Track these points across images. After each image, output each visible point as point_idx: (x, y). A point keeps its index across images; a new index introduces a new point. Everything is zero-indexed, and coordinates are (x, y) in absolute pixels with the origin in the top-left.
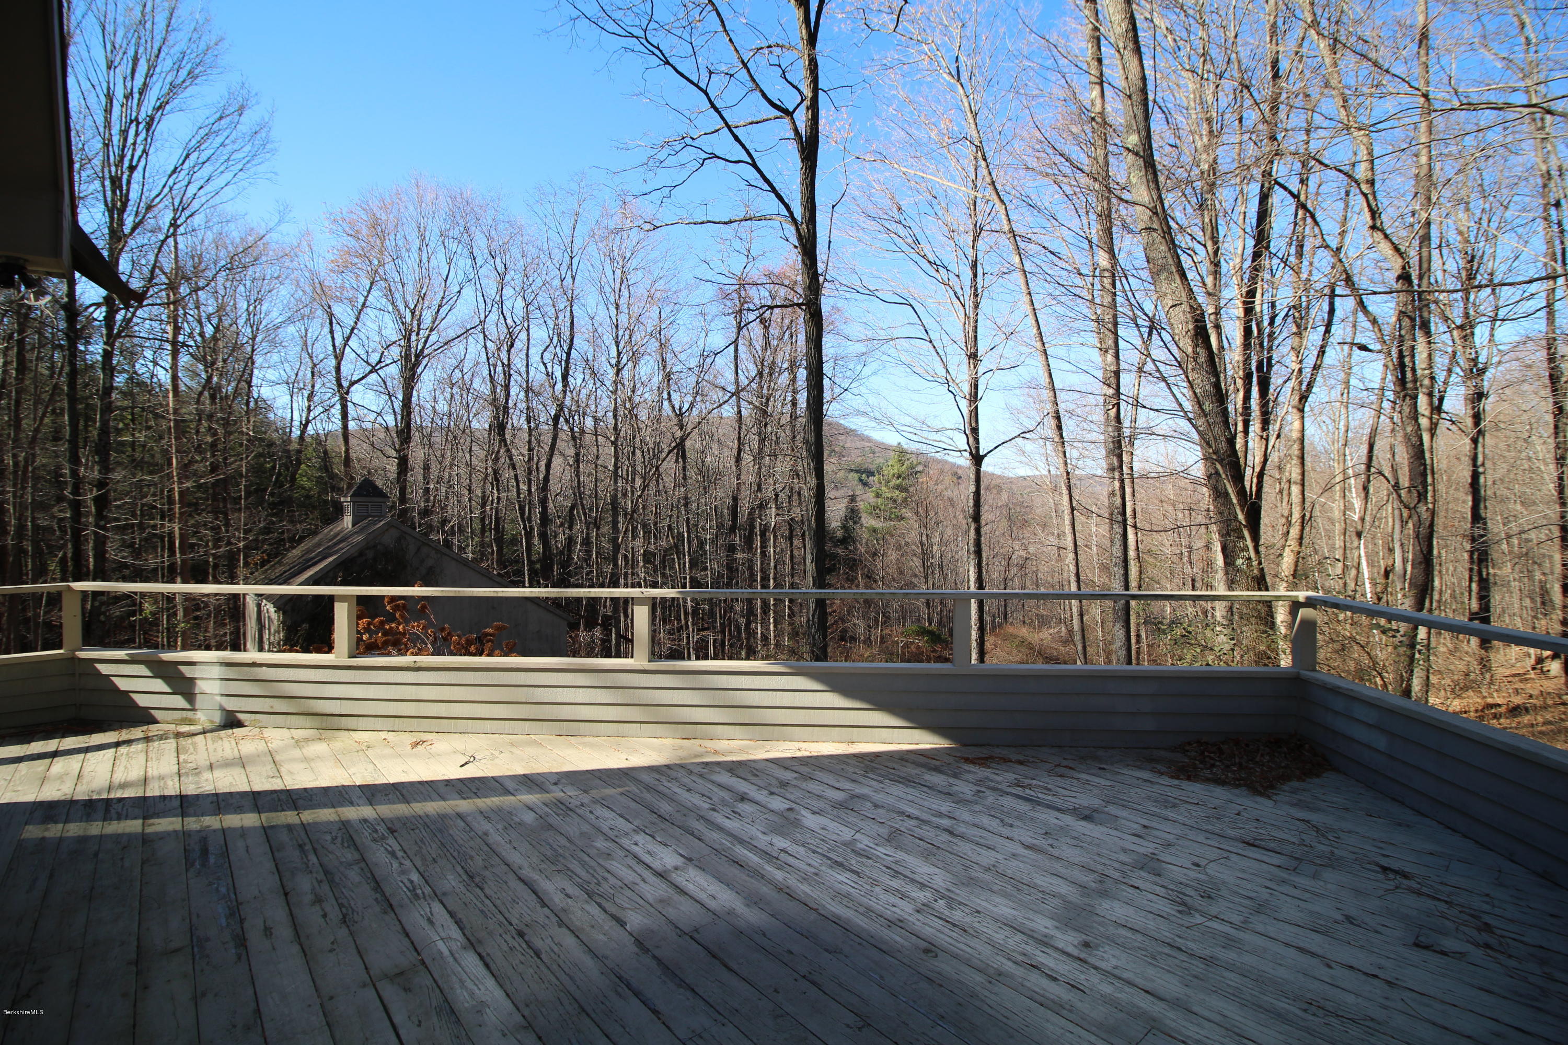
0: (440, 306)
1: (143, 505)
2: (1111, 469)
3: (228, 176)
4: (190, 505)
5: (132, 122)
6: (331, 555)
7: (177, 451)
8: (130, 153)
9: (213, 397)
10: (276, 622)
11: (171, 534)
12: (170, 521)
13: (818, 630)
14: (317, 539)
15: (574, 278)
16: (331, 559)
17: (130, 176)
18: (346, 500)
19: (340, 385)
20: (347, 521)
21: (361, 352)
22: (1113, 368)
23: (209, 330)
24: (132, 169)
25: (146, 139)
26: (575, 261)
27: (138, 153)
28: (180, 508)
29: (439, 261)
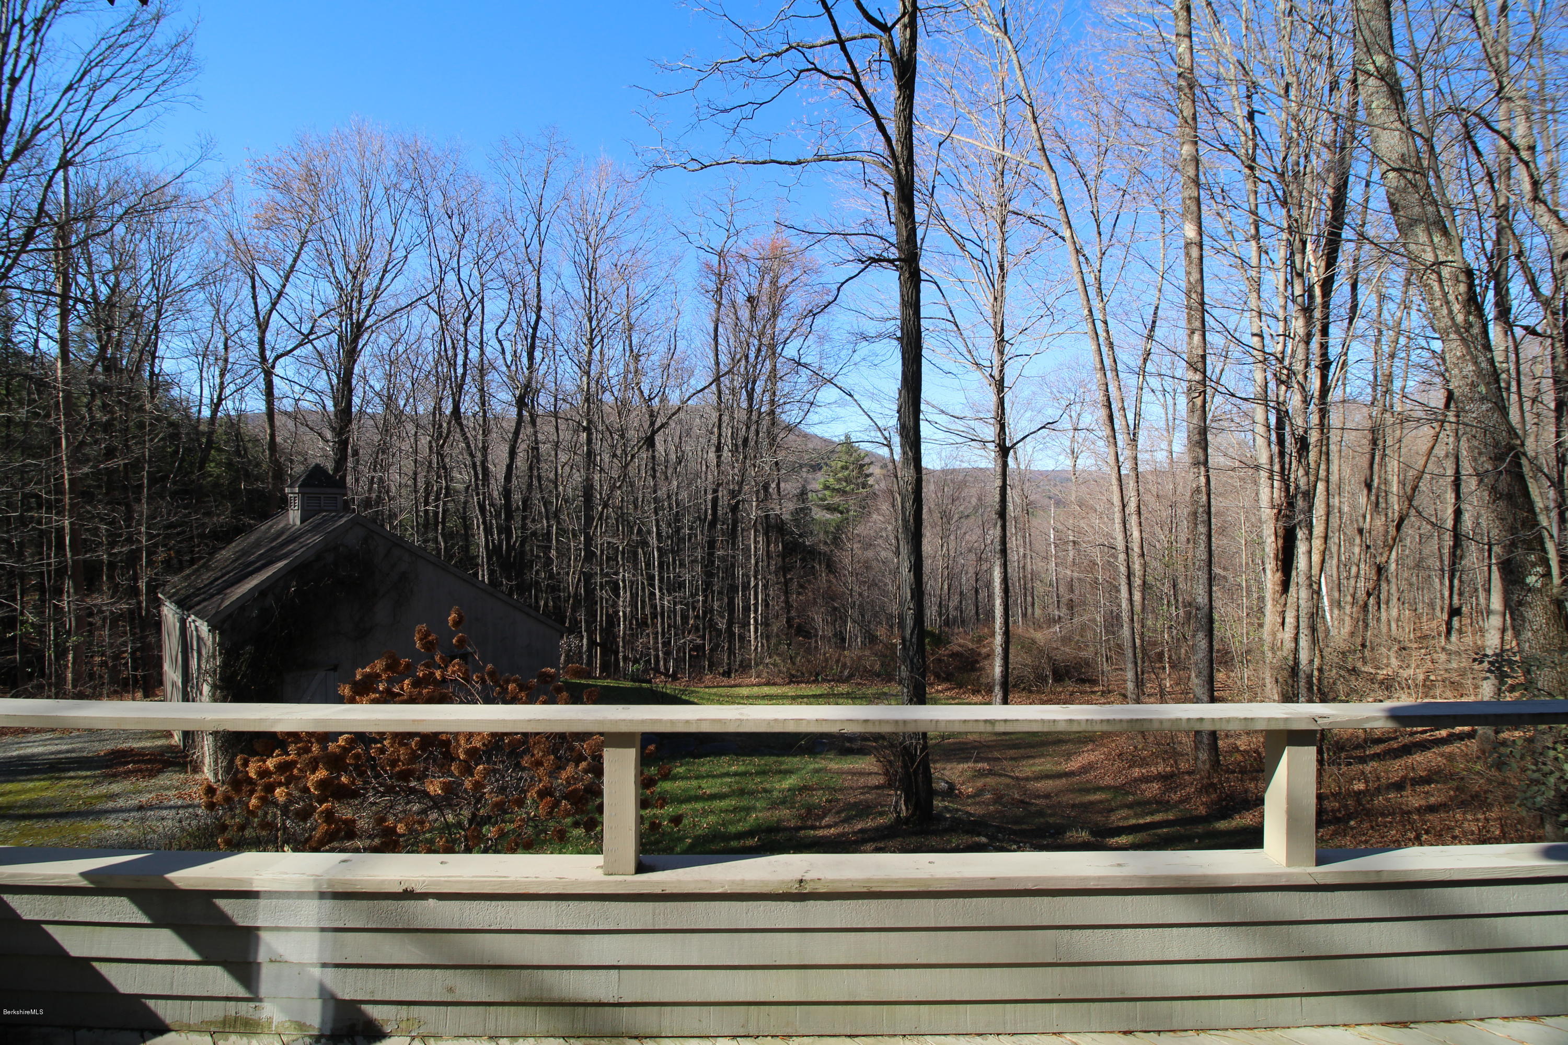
0: (385, 271)
1: (25, 495)
2: (1196, 464)
3: (138, 96)
4: (83, 494)
5: (15, 22)
6: (280, 559)
7: (67, 430)
8: (12, 61)
9: (107, 369)
10: (209, 643)
11: (60, 531)
12: (57, 514)
13: (917, 652)
14: (253, 538)
15: (541, 244)
16: (280, 564)
17: (12, 90)
18: (292, 492)
19: (263, 358)
20: (294, 516)
21: (292, 319)
22: (1201, 352)
23: (104, 291)
24: (14, 81)
25: (34, 44)
26: (544, 224)
27: (23, 62)
28: (70, 499)
29: (384, 219)
